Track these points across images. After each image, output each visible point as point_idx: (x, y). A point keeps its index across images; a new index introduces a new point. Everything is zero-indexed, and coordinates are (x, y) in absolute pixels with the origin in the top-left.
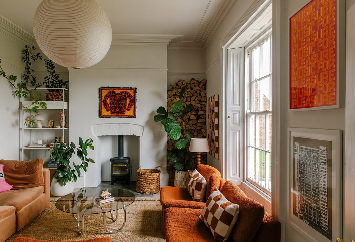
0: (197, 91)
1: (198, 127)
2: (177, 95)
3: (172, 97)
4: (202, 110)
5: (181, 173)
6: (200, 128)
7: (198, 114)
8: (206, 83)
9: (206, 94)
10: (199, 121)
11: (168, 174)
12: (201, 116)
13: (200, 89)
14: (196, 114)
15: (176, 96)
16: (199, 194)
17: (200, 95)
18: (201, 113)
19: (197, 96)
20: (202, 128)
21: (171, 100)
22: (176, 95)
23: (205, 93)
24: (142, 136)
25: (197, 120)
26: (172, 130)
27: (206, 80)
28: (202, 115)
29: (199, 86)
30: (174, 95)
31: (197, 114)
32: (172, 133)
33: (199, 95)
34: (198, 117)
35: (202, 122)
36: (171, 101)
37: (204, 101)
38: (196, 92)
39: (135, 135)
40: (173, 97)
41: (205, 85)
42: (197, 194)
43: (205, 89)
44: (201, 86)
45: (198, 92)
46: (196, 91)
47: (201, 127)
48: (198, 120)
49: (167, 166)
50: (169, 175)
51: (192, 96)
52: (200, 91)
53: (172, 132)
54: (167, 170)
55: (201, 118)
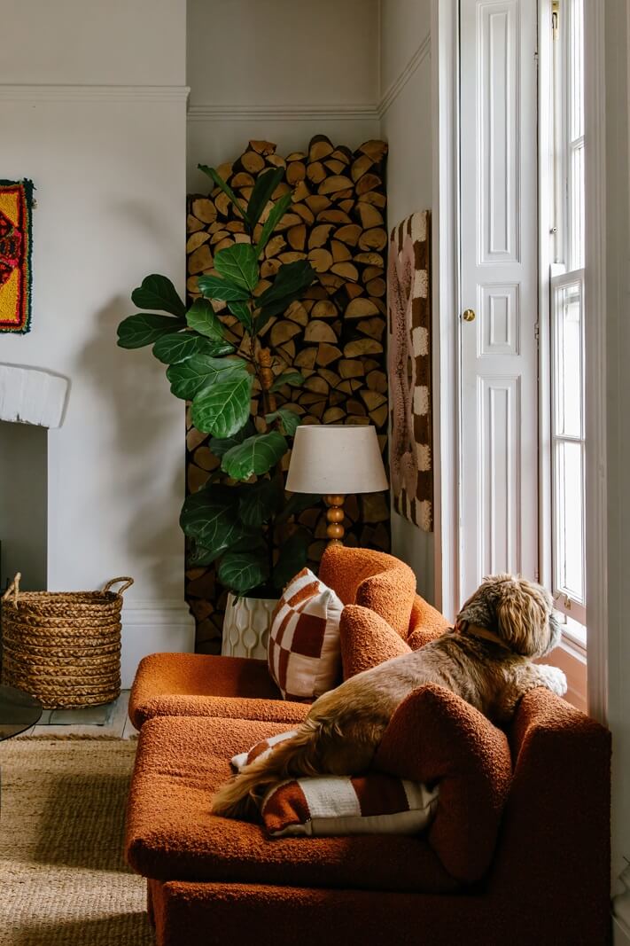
0: (339, 200)
1: (343, 380)
2: (238, 219)
3: (212, 229)
4: (365, 295)
5: (255, 609)
6: (357, 385)
7: (346, 316)
8: (385, 157)
9: (383, 212)
10: (352, 351)
11: (191, 619)
12: (362, 327)
13: (353, 189)
14: (334, 313)
15: (233, 226)
16: (308, 672)
17: (355, 217)
18: (359, 308)
19: (339, 225)
20: (365, 388)
21: (207, 242)
22: (232, 217)
23: (378, 208)
24: (61, 425)
25: (341, 344)
26: (206, 391)
27: (387, 145)
28: (367, 318)
29: (347, 172)
30: (221, 218)
31: (341, 314)
32: (206, 406)
33: (347, 220)
34: (348, 331)
35: (368, 357)
36: (207, 249)
37: (373, 250)
38: (335, 206)
39: (24, 419)
40: (216, 227)
41: (380, 170)
42: (300, 671)
43: (382, 189)
44: (359, 172)
45: (347, 204)
46: (333, 198)
47: (357, 379)
48: (347, 347)
49: (186, 578)
50: (197, 624)
51: (316, 224)
52: (355, 197)
53: (205, 401)
54: (188, 598)
55: (363, 336)
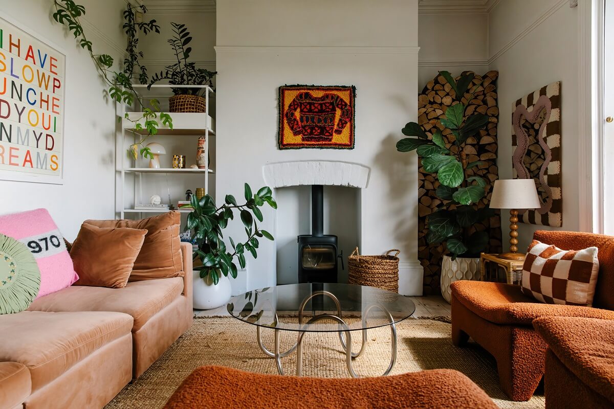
0: (478, 96)
1: (480, 170)
3: (427, 107)
4: (488, 135)
5: (461, 262)
6: (485, 172)
7: (480, 143)
8: (497, 78)
9: (496, 100)
10: (483, 157)
11: (422, 267)
12: (487, 148)
13: (484, 91)
14: (476, 143)
15: (435, 106)
17: (485, 102)
18: (486, 140)
19: (479, 106)
20: (488, 172)
21: (425, 112)
23: (494, 99)
24: (366, 187)
25: (479, 155)
26: (443, 168)
27: (498, 73)
28: (489, 144)
29: (482, 84)
30: (430, 103)
31: (478, 143)
32: (444, 174)
33: (482, 104)
34: (481, 149)
35: (489, 160)
36: (425, 114)
37: (493, 116)
38: (476, 98)
39: (351, 184)
40: (428, 106)
41: (494, 83)
43: (495, 91)
44: (486, 84)
45: (482, 97)
46: (475, 95)
47: (486, 169)
48: (482, 155)
49: (419, 251)
50: (424, 268)
51: (469, 105)
52: (485, 95)
54: (419, 258)
55: (487, 151)
